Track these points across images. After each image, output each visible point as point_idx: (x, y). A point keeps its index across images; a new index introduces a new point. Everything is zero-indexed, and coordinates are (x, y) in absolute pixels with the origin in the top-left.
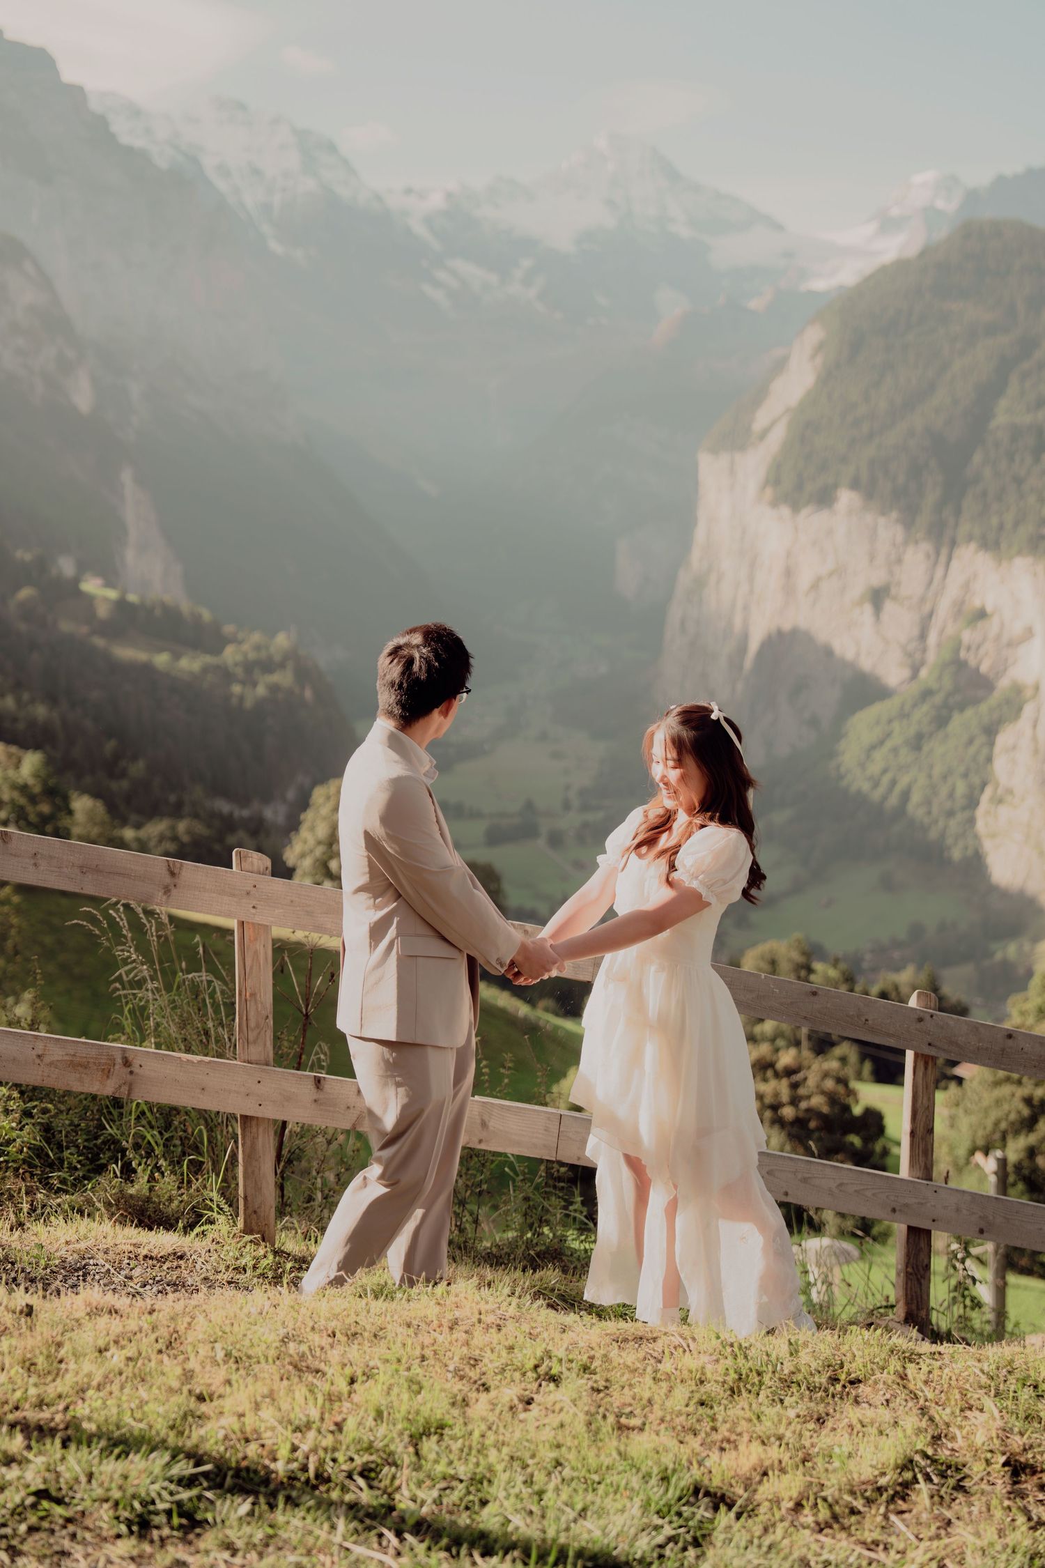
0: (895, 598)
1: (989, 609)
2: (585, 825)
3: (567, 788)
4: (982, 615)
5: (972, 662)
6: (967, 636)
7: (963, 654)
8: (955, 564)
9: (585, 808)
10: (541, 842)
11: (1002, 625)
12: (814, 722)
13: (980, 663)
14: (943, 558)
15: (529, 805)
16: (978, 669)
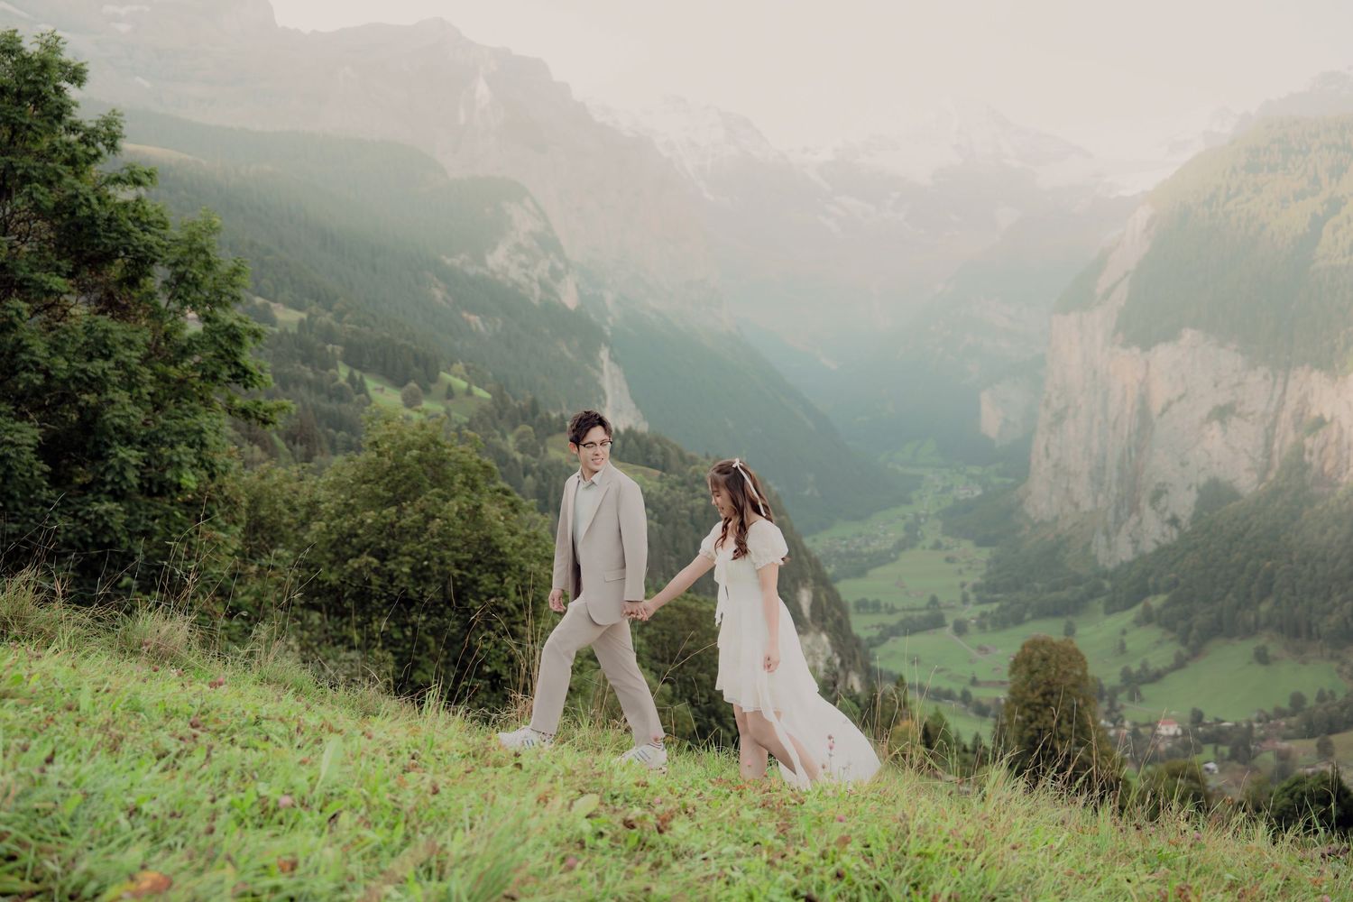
0: (1239, 415)
1: (1327, 417)
2: (983, 615)
3: (963, 585)
4: (1320, 423)
5: (1316, 464)
6: (1309, 442)
7: (1307, 457)
8: (1291, 383)
9: (981, 601)
10: (948, 631)
11: (1341, 431)
12: (1174, 521)
13: (1324, 464)
14: (1280, 380)
15: (934, 600)
16: (1322, 468)
